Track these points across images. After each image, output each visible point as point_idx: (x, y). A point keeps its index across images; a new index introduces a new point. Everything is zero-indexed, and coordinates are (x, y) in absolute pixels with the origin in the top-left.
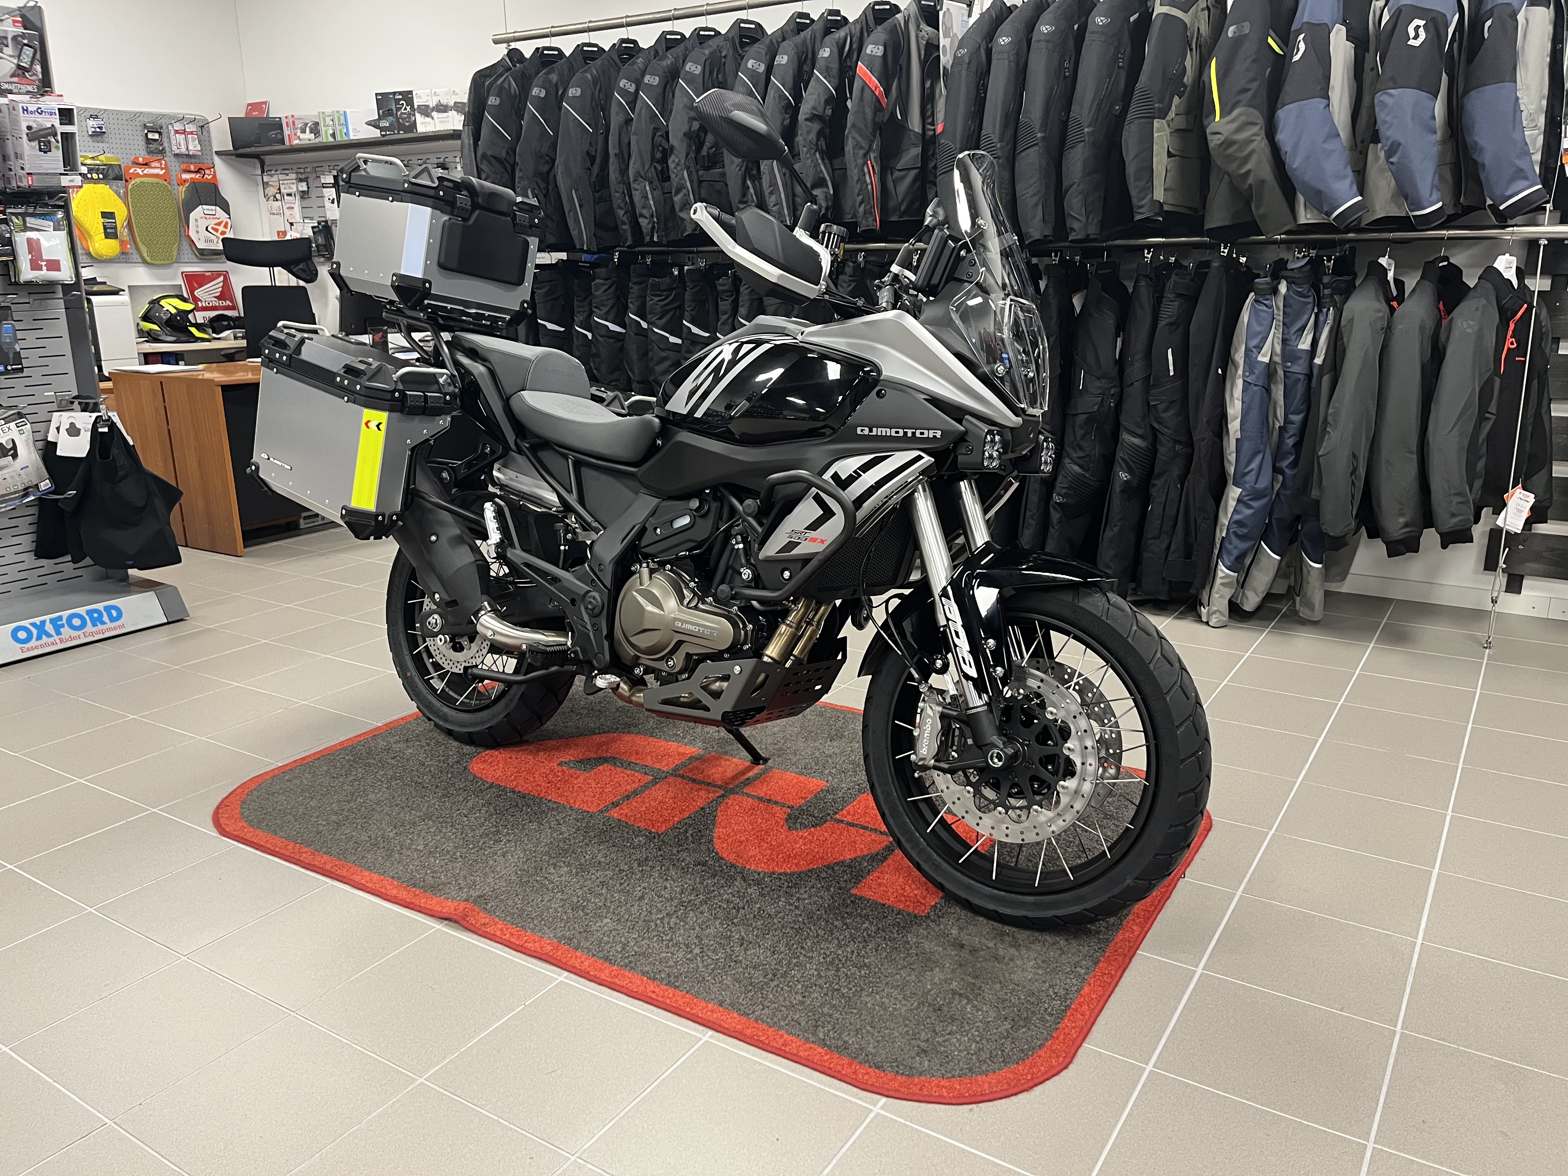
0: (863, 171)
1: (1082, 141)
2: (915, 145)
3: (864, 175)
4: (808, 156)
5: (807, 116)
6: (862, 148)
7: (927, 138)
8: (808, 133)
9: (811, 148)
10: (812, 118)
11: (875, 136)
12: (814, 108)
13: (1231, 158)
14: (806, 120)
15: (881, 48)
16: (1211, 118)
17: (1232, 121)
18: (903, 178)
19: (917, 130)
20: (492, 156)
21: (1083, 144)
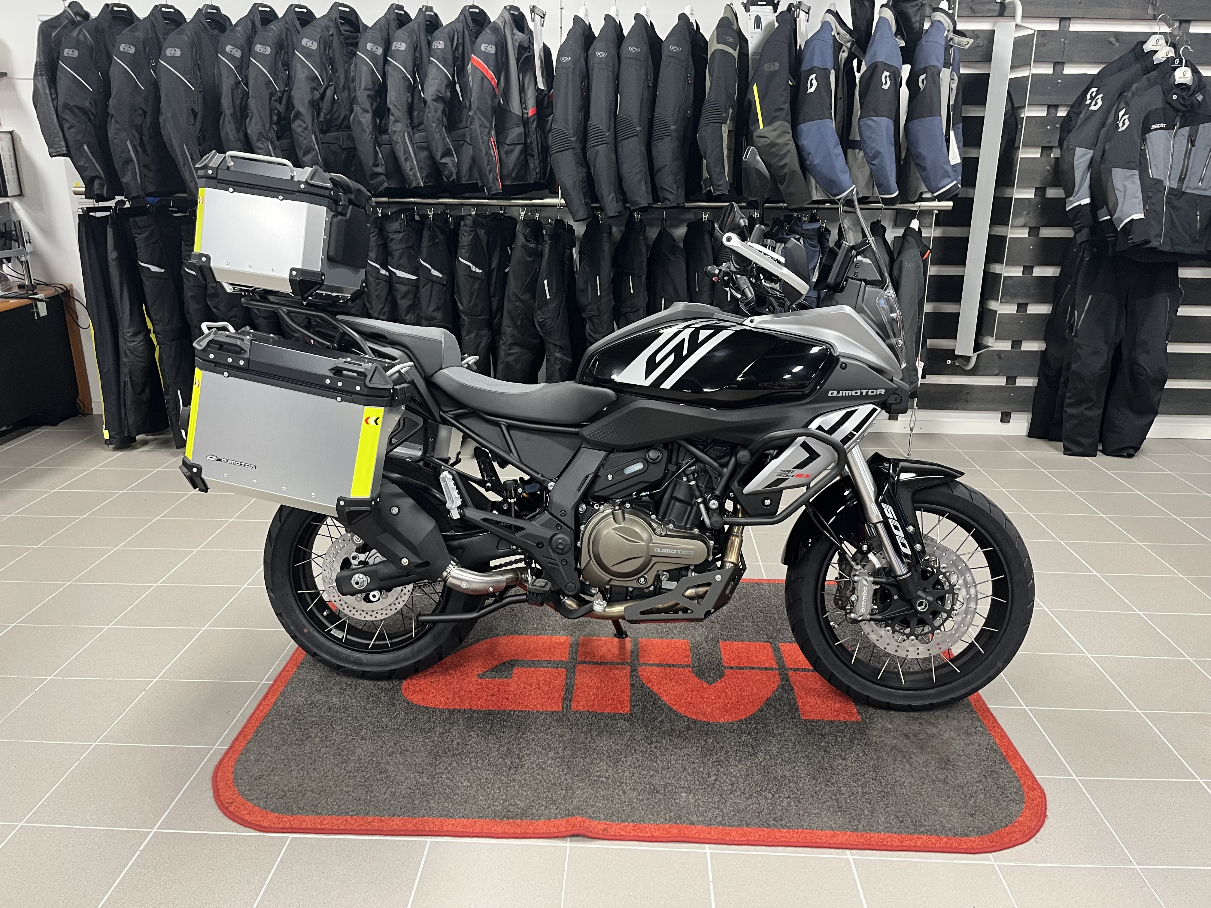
0: (489, 145)
1: (670, 135)
2: (518, 125)
3: (490, 149)
4: (437, 130)
5: (434, 97)
6: (486, 127)
7: (525, 119)
8: (436, 111)
9: (439, 124)
10: (438, 99)
11: (492, 118)
12: (438, 91)
13: (775, 155)
14: (433, 100)
15: (494, 47)
16: (756, 125)
17: (775, 130)
18: (512, 151)
19: (517, 113)
20: (74, 106)
21: (670, 137)
